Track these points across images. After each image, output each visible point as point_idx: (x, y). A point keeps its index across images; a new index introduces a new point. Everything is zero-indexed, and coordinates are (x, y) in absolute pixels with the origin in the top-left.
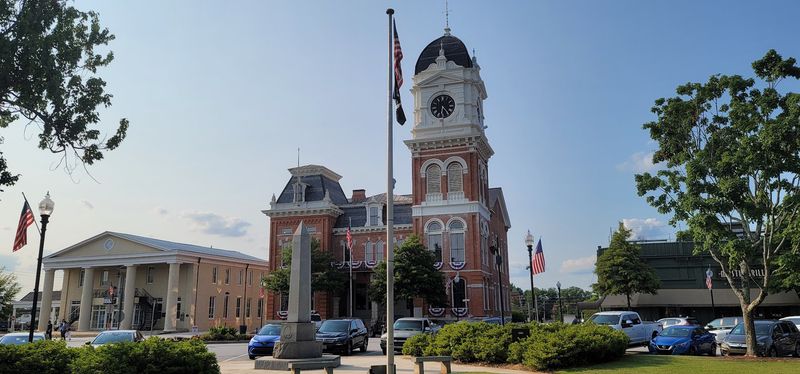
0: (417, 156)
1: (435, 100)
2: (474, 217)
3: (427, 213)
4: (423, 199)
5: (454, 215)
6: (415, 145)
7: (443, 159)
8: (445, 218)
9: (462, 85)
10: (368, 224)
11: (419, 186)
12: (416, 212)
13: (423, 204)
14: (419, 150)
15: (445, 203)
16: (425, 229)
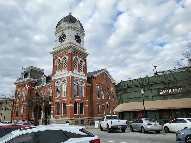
0: (54, 57)
1: (60, 37)
2: (69, 77)
3: (56, 78)
4: (55, 73)
5: (64, 78)
6: (53, 53)
7: (61, 57)
8: (61, 79)
9: (67, 29)
10: (42, 84)
11: (54, 68)
12: (53, 78)
13: (55, 75)
14: (55, 55)
15: (61, 73)
16: (55, 84)
